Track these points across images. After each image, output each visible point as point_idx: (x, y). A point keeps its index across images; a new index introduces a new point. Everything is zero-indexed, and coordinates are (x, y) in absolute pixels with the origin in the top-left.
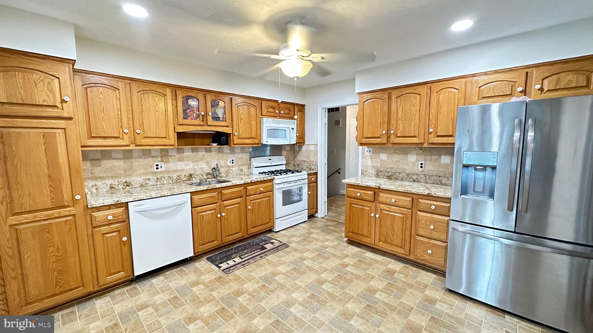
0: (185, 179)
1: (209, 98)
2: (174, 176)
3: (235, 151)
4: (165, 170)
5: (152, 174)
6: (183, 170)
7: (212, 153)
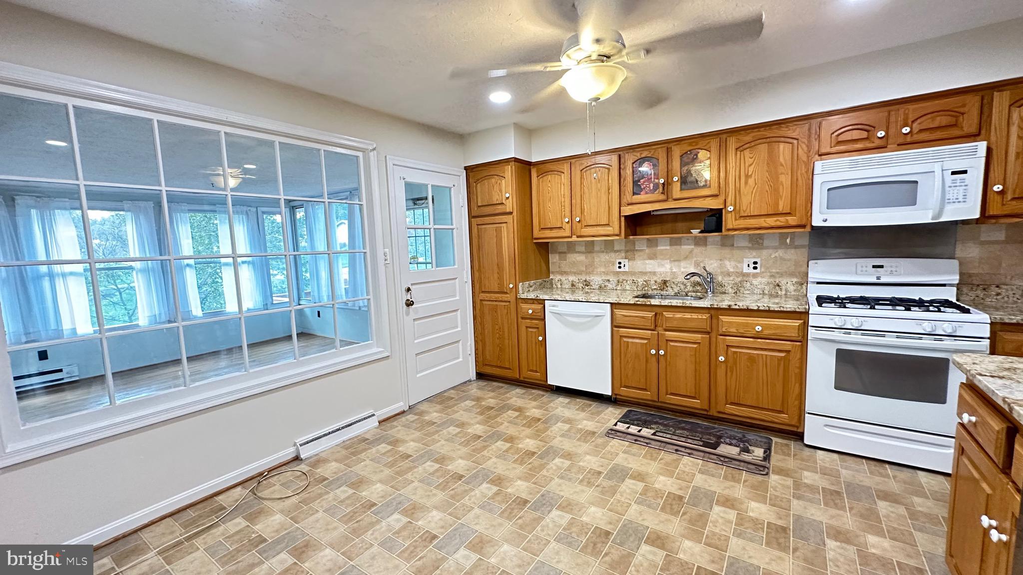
0: (655, 287)
1: (677, 152)
2: (639, 280)
3: (762, 244)
4: (630, 270)
5: (614, 274)
6: (654, 273)
7: (708, 247)
